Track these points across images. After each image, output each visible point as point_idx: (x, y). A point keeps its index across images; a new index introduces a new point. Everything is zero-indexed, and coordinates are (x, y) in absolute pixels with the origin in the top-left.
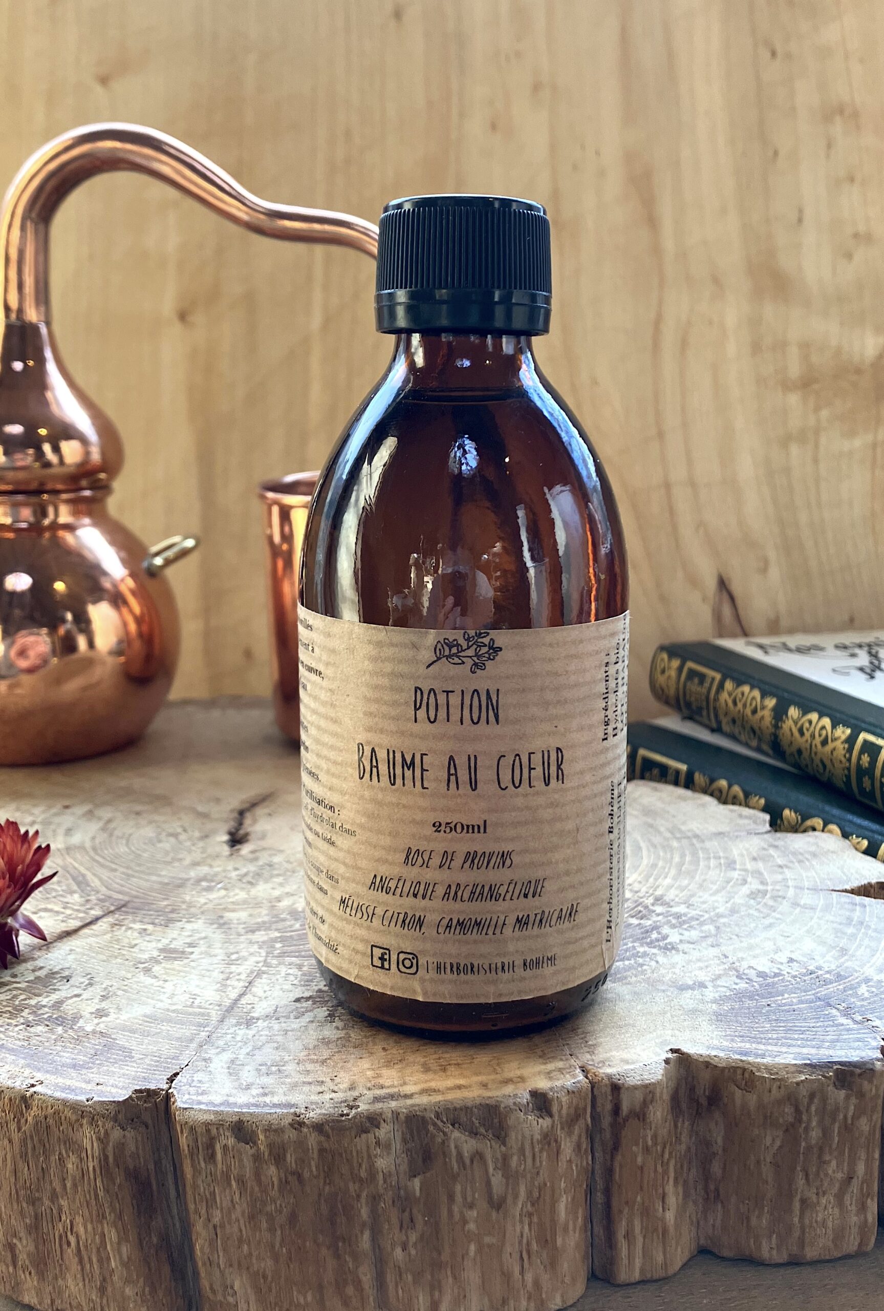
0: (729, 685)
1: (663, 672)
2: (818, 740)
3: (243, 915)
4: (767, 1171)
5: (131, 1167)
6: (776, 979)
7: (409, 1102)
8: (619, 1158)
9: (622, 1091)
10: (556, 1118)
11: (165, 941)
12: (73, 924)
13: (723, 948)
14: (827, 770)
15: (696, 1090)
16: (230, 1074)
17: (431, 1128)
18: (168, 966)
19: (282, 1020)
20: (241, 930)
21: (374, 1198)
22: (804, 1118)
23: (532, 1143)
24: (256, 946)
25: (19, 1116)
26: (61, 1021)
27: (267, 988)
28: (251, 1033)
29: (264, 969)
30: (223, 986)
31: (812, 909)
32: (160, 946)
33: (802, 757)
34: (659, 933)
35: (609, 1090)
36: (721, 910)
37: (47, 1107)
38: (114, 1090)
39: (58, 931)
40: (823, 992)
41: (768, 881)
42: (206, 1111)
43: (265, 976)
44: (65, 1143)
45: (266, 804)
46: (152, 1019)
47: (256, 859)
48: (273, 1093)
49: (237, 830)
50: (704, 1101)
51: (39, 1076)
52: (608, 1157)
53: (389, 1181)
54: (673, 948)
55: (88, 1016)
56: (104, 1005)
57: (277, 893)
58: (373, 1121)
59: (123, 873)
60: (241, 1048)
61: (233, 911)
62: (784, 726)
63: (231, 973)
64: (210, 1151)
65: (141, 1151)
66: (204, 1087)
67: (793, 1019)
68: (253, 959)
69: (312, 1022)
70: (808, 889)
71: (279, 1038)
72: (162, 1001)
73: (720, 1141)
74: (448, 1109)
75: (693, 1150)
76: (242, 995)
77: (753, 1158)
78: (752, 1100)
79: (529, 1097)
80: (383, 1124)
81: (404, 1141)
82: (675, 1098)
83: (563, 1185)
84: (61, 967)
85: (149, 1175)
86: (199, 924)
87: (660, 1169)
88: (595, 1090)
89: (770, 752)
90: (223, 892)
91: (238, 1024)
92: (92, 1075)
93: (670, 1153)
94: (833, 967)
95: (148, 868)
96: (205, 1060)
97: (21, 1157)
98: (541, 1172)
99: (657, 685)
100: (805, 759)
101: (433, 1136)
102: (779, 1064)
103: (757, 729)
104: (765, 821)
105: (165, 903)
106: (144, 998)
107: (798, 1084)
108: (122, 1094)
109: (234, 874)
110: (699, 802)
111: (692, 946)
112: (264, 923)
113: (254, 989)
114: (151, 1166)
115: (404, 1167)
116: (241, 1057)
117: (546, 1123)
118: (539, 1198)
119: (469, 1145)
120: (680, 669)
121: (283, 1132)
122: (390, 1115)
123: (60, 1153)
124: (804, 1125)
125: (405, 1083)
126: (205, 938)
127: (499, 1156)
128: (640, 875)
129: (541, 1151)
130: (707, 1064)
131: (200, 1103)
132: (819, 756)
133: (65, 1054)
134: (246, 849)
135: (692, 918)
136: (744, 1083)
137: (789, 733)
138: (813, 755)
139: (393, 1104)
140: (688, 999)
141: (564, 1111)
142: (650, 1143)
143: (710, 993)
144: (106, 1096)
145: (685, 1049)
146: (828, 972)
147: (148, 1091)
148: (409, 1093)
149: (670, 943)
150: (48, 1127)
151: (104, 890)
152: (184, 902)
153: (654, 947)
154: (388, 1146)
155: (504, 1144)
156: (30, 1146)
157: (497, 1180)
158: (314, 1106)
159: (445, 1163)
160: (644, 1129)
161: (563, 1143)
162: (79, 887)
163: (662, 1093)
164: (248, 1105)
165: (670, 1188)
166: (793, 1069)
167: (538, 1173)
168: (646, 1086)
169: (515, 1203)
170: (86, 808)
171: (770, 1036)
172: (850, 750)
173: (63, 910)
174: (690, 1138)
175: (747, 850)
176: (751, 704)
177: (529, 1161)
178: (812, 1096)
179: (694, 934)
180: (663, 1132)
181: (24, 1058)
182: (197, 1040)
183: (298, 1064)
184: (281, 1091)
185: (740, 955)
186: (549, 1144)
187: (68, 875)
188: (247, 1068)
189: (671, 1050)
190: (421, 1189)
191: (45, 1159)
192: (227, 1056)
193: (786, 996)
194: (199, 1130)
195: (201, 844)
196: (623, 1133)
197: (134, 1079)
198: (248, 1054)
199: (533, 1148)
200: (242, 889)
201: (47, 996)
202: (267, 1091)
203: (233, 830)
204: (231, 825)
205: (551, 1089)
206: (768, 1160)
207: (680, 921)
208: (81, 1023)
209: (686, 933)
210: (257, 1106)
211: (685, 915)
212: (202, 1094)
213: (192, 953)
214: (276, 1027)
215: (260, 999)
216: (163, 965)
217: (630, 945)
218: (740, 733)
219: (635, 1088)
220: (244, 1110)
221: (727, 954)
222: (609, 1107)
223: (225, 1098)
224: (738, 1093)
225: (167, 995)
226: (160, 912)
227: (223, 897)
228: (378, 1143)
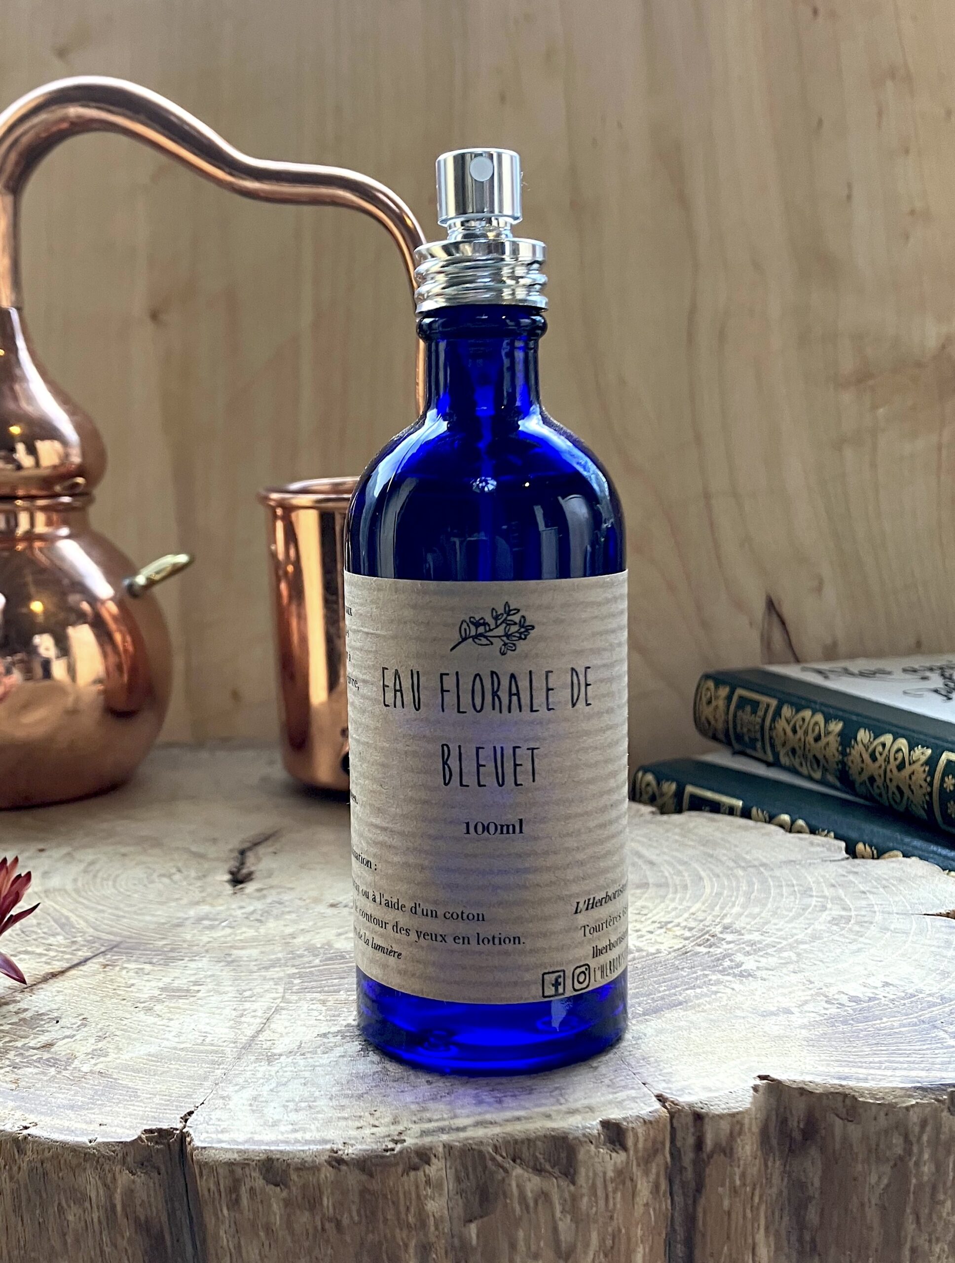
0: (787, 711)
1: (709, 702)
2: (893, 765)
3: (254, 952)
4: (872, 1215)
5: (143, 1218)
6: (871, 1004)
7: (462, 1135)
8: (702, 1201)
9: (706, 1120)
10: (631, 1152)
11: (167, 980)
12: (57, 966)
13: (806, 974)
14: (905, 798)
15: (790, 1123)
16: (253, 1111)
17: (490, 1163)
18: (172, 1005)
19: (308, 1055)
20: (253, 966)
21: (424, 1247)
22: (915, 1149)
23: (605, 1181)
24: (271, 983)
25: (10, 1162)
26: (53, 1062)
27: (288, 1024)
28: (274, 1069)
29: (282, 1005)
30: (237, 1022)
31: (904, 933)
32: (161, 985)
33: (875, 787)
34: (731, 961)
35: (690, 1120)
36: (800, 937)
37: (44, 1150)
38: (119, 1130)
39: (42, 973)
40: (927, 1015)
41: (851, 906)
42: (227, 1150)
43: (284, 1012)
44: (65, 1191)
45: (269, 842)
46: (158, 1058)
47: (264, 897)
48: (304, 1130)
49: (239, 870)
50: (798, 1136)
51: (32, 1118)
52: (690, 1202)
53: (441, 1228)
54: (750, 975)
55: (83, 1056)
56: (100, 1045)
57: (289, 930)
58: (423, 1156)
59: (110, 914)
60: (263, 1084)
61: (243, 948)
62: (853, 751)
63: (245, 1010)
64: (234, 1196)
65: (153, 1200)
66: (224, 1125)
67: (896, 1043)
68: (269, 995)
69: (343, 1056)
70: (897, 914)
71: (307, 1074)
72: (168, 1040)
73: (817, 1183)
74: (509, 1142)
75: (785, 1193)
76: (259, 1032)
77: (855, 1198)
78: (854, 1131)
79: (599, 1127)
80: (434, 1160)
81: (458, 1180)
82: (764, 1133)
83: (639, 1233)
84: (48, 1008)
85: (161, 1227)
86: (203, 963)
87: (749, 1215)
88: (675, 1121)
89: (838, 784)
90: (228, 931)
91: (257, 1060)
92: (93, 1116)
93: (761, 1197)
94: (935, 990)
95: (141, 909)
96: (223, 1098)
97: (14, 1211)
98: (615, 1215)
99: (703, 719)
100: (878, 787)
101: (492, 1173)
102: (885, 1088)
103: (820, 757)
104: (840, 848)
105: (164, 942)
106: (146, 1038)
107: (907, 1109)
108: (129, 1135)
109: (239, 913)
110: (763, 831)
111: (771, 972)
112: (279, 959)
113: (273, 1026)
114: (164, 1218)
115: (459, 1211)
116: (265, 1094)
117: (620, 1157)
118: (612, 1248)
119: (533, 1183)
120: (729, 698)
121: (319, 1170)
122: (441, 1149)
123: (59, 1204)
124: (914, 1159)
125: (455, 1117)
126: (213, 975)
127: (567, 1195)
128: (703, 904)
129: (615, 1191)
130: (803, 1092)
131: (221, 1141)
132: (894, 783)
133: (60, 1095)
134: (250, 887)
135: (767, 945)
136: (844, 1111)
137: (859, 760)
138: (888, 781)
139: (445, 1137)
140: (772, 1026)
141: (640, 1145)
142: (738, 1183)
143: (797, 1019)
144: (112, 1137)
145: (774, 1076)
146: (930, 995)
147: (160, 1131)
148: (461, 1126)
149: (745, 971)
150: (45, 1174)
151: (91, 930)
152: (184, 941)
153: (728, 975)
154: (439, 1186)
155: (573, 1183)
156: (24, 1197)
157: (565, 1225)
158: (353, 1142)
159: (506, 1205)
160: (731, 1166)
161: (639, 1182)
162: (62, 928)
163: (751, 1124)
164: (276, 1143)
165: (760, 1236)
166: (902, 1093)
167: (611, 1218)
168: (733, 1115)
169: (586, 1253)
170: (64, 850)
171: (871, 1059)
172: (932, 773)
173: (45, 952)
174: (782, 1180)
175: (823, 877)
176: (813, 730)
177: (602, 1203)
178: (924, 1124)
179: (773, 961)
180: (753, 1171)
181: (12, 1100)
182: (212, 1078)
183: (331, 1099)
184: (313, 1127)
185: (828, 980)
186: (624, 1183)
187: (49, 918)
188: (273, 1104)
189: (759, 1076)
190: (478, 1236)
191: (42, 1212)
192: (248, 1093)
193: (885, 1020)
194: (220, 1171)
195: (199, 883)
196: (707, 1171)
197: (142, 1119)
198: (272, 1090)
199: (605, 1187)
200: (250, 927)
201: (35, 1038)
202: (297, 1127)
203: (235, 870)
204: (233, 864)
205: (624, 1119)
206: (873, 1202)
207: (755, 948)
208: (76, 1062)
209: (763, 960)
210: (287, 1142)
211: (760, 942)
212: (222, 1132)
213: (199, 991)
214: (302, 1062)
215: (282, 1035)
216: (165, 1004)
217: (700, 973)
218: (801, 764)
219: (721, 1117)
220: (273, 1148)
221: (812, 979)
222: (691, 1140)
223: (249, 1136)
224: (838, 1122)
225: (173, 1034)
226: (159, 951)
227: (230, 935)
228: (428, 1182)
